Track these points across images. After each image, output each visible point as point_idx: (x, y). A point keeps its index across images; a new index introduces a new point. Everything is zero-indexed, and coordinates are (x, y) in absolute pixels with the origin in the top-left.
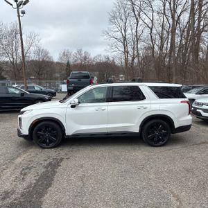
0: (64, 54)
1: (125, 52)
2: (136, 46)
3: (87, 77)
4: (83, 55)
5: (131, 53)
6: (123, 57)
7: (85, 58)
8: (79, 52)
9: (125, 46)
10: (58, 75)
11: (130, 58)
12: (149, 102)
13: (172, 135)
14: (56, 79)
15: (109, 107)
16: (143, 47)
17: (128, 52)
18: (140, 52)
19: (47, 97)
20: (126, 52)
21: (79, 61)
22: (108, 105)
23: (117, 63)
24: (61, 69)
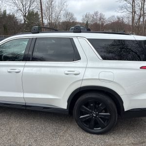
4: (99, 16)
6: (131, 16)
8: (96, 13)
9: (133, 7)
17: (135, 12)
22: (24, 66)
23: (125, 21)
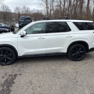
0: (17, 9)
2: (52, 5)
3: (29, 19)
4: (26, 9)
5: (50, 8)
6: (46, 10)
7: (27, 11)
8: (24, 7)
9: (47, 5)
10: (14, 19)
11: (49, 11)
12: (73, 33)
13: (87, 53)
14: (13, 21)
15: (47, 36)
16: (55, 5)
17: (48, 8)
18: (54, 8)
19: (7, 30)
20: (47, 8)
21: (24, 12)
22: (47, 35)
23: (43, 13)
24: (16, 16)
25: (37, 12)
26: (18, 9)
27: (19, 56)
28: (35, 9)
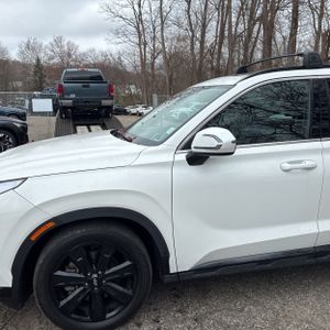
0: (28, 46)
1: (139, 44)
4: (66, 48)
5: (150, 45)
8: (58, 41)
9: (140, 34)
11: (149, 56)
17: (146, 44)
20: (142, 44)
23: (126, 62)
24: (24, 72)
25: (101, 59)
26: (33, 49)
27: (173, 270)
28: (94, 50)
